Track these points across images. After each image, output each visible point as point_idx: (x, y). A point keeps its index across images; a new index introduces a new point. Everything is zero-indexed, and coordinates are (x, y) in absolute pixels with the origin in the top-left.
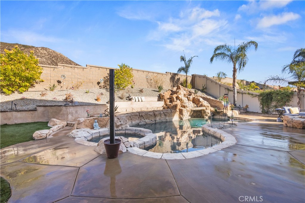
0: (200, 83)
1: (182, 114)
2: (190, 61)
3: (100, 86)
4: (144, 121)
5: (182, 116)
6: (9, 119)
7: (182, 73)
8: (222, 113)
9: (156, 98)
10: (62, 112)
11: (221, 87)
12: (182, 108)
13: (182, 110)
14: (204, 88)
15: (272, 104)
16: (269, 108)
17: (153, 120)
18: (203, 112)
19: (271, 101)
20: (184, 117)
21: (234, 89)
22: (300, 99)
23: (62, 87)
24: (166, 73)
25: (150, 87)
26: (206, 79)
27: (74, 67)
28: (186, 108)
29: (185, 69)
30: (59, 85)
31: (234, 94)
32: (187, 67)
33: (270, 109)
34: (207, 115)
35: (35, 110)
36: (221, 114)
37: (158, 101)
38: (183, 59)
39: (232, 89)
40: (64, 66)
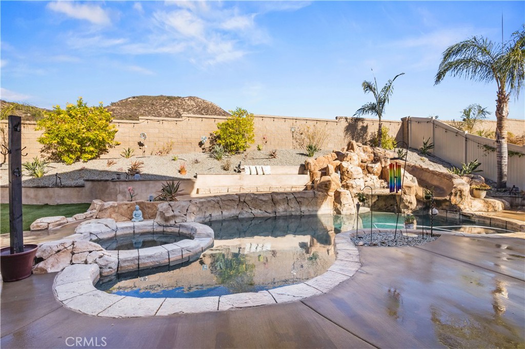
0: (420, 136)
1: (340, 203)
2: (387, 89)
3: (203, 149)
4: (250, 211)
5: (339, 206)
6: (51, 197)
7: (370, 117)
8: (447, 203)
9: (296, 169)
10: (108, 191)
11: (469, 143)
12: (342, 190)
13: (340, 193)
14: (428, 145)
17: (269, 211)
18: (398, 199)
20: (345, 209)
21: (500, 146)
23: (144, 152)
24: (336, 118)
25: (298, 147)
26: (432, 124)
27: (163, 120)
28: (351, 189)
29: (377, 108)
30: (140, 148)
31: (500, 157)
32: (382, 102)
34: (407, 207)
35: (82, 186)
36: (444, 207)
37: (299, 174)
38: (368, 87)
39: (495, 145)
40: (147, 120)
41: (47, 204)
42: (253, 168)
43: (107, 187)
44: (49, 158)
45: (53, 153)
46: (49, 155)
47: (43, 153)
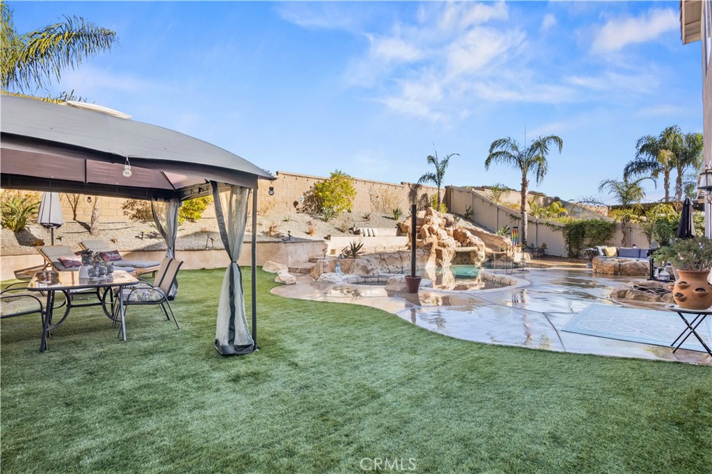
1: (442, 258)
2: (445, 162)
3: (297, 209)
4: (387, 267)
5: (440, 261)
6: (208, 261)
7: (431, 184)
8: (505, 256)
9: (394, 231)
10: (280, 252)
11: (500, 212)
12: (440, 248)
13: (441, 251)
14: (469, 212)
15: (585, 243)
16: (580, 249)
17: (399, 267)
18: (472, 254)
19: (583, 236)
20: (445, 263)
21: (523, 217)
22: (624, 233)
24: (402, 183)
26: (472, 195)
28: (447, 247)
29: (437, 177)
31: (524, 224)
32: (440, 174)
33: (581, 251)
34: (479, 260)
36: (502, 259)
37: (397, 236)
38: (431, 159)
39: (520, 215)
41: (204, 269)
42: (366, 230)
43: (279, 249)
44: (134, 216)
45: (138, 210)
46: (134, 212)
47: (126, 210)
